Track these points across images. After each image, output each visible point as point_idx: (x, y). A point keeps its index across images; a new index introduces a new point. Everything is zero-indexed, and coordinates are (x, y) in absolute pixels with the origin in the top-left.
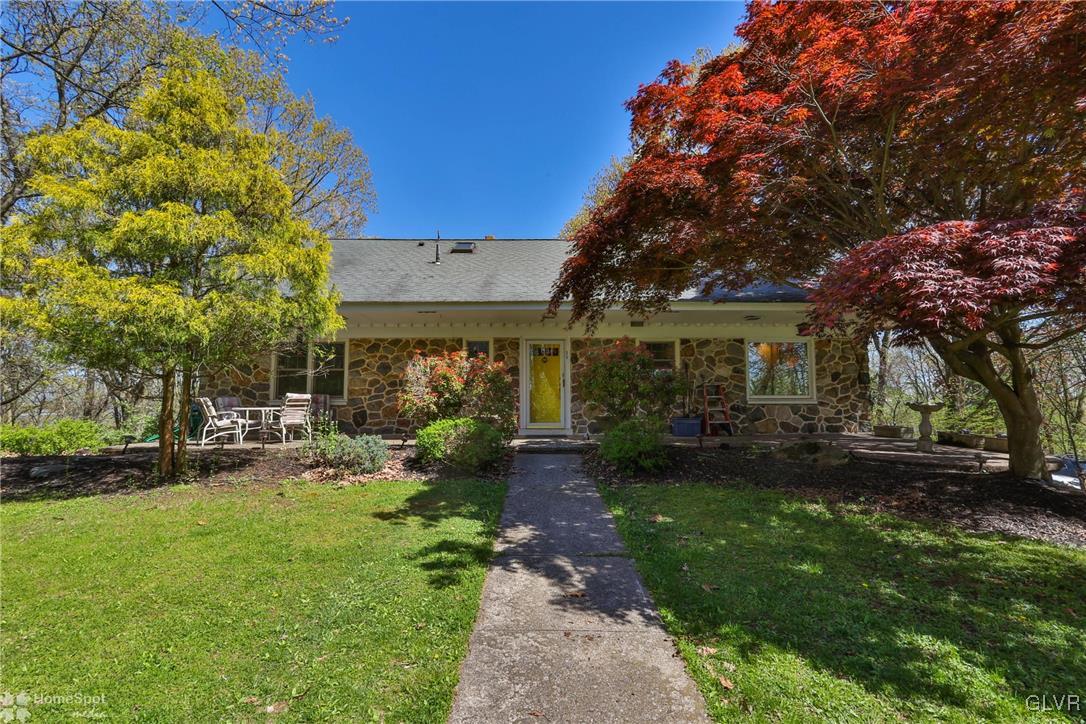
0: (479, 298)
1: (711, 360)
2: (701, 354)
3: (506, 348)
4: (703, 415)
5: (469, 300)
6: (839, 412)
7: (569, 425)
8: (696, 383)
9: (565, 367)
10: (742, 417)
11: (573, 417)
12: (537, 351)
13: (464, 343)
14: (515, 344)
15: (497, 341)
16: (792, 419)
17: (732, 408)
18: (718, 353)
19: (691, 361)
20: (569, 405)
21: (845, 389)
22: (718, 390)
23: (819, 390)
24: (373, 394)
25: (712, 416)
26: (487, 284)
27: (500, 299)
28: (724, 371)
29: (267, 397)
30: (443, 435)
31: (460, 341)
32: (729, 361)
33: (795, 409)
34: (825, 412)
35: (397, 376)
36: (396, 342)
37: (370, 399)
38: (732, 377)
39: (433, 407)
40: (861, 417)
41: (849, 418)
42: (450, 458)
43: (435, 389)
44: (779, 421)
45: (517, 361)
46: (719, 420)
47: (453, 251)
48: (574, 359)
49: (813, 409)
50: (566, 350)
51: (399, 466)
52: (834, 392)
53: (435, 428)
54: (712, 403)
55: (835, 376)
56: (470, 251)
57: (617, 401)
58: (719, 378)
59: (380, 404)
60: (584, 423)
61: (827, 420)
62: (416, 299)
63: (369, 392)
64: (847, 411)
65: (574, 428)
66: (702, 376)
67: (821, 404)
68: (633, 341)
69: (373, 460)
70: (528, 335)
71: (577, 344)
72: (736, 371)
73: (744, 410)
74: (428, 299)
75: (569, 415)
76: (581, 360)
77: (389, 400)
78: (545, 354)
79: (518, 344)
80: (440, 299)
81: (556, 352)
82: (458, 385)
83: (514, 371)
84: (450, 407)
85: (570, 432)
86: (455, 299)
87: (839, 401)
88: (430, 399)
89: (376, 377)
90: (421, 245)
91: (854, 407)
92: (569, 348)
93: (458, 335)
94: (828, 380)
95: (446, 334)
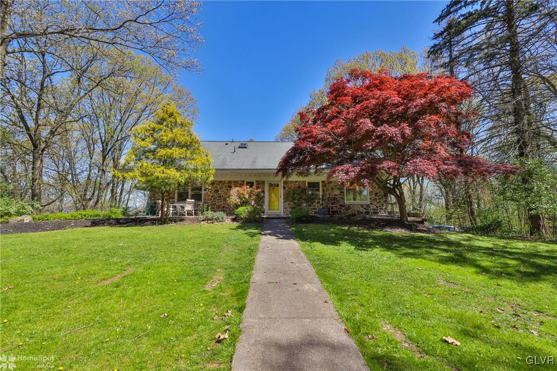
0: (252, 168)
1: (332, 189)
2: (329, 186)
3: (260, 184)
4: (329, 208)
5: (249, 168)
6: (377, 207)
7: (282, 211)
8: (327, 196)
9: (281, 191)
10: (343, 208)
11: (284, 208)
12: (271, 185)
13: (245, 182)
14: (263, 183)
15: (257, 181)
16: (361, 209)
17: (340, 205)
18: (335, 186)
19: (325, 189)
20: (282, 204)
21: (380, 199)
22: (335, 199)
23: (370, 199)
24: (212, 200)
25: (332, 208)
26: (254, 162)
27: (259, 168)
28: (337, 192)
29: (174, 202)
30: (243, 211)
31: (243, 182)
32: (339, 189)
33: (362, 206)
34: (372, 207)
35: (221, 194)
36: (221, 182)
37: (212, 202)
38: (340, 195)
39: (239, 203)
40: (385, 209)
41: (381, 209)
42: (246, 218)
43: (240, 197)
44: (356, 210)
45: (264, 189)
46: (335, 209)
47: (239, 148)
48: (284, 188)
49: (368, 206)
50: (282, 185)
51: (230, 220)
52: (376, 199)
53: (241, 209)
54: (332, 204)
55: (376, 194)
56: (246, 148)
57: (296, 201)
58: (335, 195)
59: (215, 204)
60: (288, 210)
61: (373, 210)
62: (231, 168)
63: (211, 199)
64: (380, 207)
65: (284, 212)
66: (329, 194)
67: (371, 204)
68: (305, 182)
69: (222, 218)
70: (268, 180)
71: (285, 183)
72: (341, 192)
73: (344, 206)
74: (235, 168)
75: (282, 208)
76: (286, 189)
77: (218, 202)
78: (273, 186)
79: (264, 183)
80: (239, 168)
81: (278, 185)
82: (247, 196)
83: (263, 192)
84: (245, 203)
85: (283, 214)
86: (244, 168)
87: (377, 203)
88: (238, 200)
89: (213, 194)
90: (227, 144)
91: (383, 205)
92: (282, 184)
93: (243, 180)
94: (374, 196)
95: (239, 179)
